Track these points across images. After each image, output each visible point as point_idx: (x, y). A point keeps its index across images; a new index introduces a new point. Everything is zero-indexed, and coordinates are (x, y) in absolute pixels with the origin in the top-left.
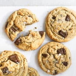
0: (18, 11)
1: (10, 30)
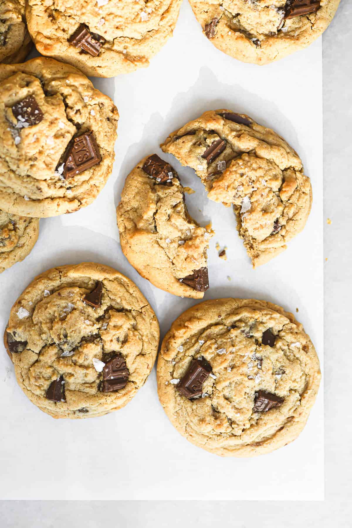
0: (301, 171)
1: (213, 132)
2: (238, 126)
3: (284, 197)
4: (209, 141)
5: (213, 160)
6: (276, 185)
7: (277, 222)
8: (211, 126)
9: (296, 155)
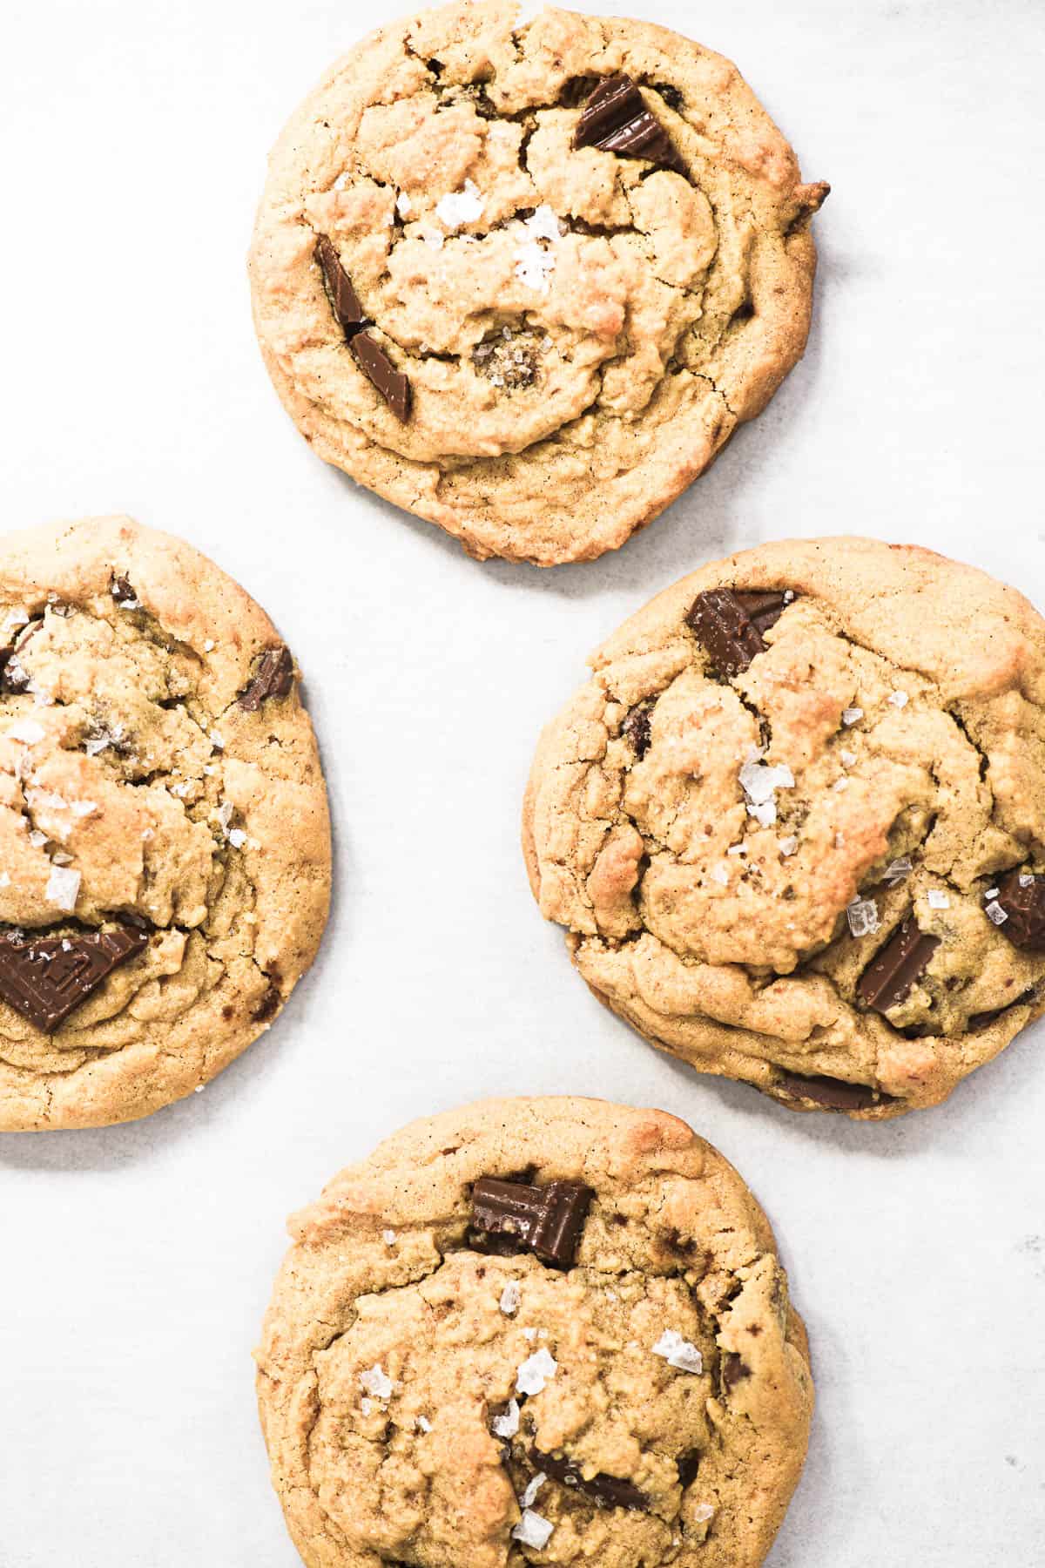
2: (825, 1065)
3: (628, 839)
4: (919, 1000)
5: (895, 935)
6: (663, 876)
7: (642, 747)
8: (923, 1053)
9: (603, 995)
